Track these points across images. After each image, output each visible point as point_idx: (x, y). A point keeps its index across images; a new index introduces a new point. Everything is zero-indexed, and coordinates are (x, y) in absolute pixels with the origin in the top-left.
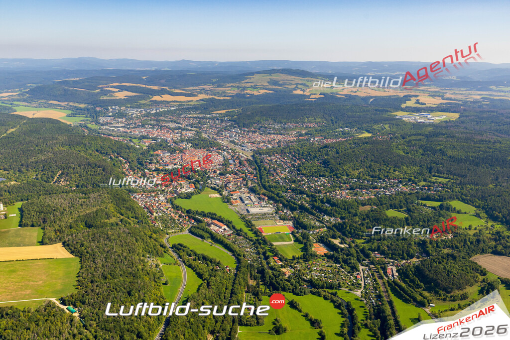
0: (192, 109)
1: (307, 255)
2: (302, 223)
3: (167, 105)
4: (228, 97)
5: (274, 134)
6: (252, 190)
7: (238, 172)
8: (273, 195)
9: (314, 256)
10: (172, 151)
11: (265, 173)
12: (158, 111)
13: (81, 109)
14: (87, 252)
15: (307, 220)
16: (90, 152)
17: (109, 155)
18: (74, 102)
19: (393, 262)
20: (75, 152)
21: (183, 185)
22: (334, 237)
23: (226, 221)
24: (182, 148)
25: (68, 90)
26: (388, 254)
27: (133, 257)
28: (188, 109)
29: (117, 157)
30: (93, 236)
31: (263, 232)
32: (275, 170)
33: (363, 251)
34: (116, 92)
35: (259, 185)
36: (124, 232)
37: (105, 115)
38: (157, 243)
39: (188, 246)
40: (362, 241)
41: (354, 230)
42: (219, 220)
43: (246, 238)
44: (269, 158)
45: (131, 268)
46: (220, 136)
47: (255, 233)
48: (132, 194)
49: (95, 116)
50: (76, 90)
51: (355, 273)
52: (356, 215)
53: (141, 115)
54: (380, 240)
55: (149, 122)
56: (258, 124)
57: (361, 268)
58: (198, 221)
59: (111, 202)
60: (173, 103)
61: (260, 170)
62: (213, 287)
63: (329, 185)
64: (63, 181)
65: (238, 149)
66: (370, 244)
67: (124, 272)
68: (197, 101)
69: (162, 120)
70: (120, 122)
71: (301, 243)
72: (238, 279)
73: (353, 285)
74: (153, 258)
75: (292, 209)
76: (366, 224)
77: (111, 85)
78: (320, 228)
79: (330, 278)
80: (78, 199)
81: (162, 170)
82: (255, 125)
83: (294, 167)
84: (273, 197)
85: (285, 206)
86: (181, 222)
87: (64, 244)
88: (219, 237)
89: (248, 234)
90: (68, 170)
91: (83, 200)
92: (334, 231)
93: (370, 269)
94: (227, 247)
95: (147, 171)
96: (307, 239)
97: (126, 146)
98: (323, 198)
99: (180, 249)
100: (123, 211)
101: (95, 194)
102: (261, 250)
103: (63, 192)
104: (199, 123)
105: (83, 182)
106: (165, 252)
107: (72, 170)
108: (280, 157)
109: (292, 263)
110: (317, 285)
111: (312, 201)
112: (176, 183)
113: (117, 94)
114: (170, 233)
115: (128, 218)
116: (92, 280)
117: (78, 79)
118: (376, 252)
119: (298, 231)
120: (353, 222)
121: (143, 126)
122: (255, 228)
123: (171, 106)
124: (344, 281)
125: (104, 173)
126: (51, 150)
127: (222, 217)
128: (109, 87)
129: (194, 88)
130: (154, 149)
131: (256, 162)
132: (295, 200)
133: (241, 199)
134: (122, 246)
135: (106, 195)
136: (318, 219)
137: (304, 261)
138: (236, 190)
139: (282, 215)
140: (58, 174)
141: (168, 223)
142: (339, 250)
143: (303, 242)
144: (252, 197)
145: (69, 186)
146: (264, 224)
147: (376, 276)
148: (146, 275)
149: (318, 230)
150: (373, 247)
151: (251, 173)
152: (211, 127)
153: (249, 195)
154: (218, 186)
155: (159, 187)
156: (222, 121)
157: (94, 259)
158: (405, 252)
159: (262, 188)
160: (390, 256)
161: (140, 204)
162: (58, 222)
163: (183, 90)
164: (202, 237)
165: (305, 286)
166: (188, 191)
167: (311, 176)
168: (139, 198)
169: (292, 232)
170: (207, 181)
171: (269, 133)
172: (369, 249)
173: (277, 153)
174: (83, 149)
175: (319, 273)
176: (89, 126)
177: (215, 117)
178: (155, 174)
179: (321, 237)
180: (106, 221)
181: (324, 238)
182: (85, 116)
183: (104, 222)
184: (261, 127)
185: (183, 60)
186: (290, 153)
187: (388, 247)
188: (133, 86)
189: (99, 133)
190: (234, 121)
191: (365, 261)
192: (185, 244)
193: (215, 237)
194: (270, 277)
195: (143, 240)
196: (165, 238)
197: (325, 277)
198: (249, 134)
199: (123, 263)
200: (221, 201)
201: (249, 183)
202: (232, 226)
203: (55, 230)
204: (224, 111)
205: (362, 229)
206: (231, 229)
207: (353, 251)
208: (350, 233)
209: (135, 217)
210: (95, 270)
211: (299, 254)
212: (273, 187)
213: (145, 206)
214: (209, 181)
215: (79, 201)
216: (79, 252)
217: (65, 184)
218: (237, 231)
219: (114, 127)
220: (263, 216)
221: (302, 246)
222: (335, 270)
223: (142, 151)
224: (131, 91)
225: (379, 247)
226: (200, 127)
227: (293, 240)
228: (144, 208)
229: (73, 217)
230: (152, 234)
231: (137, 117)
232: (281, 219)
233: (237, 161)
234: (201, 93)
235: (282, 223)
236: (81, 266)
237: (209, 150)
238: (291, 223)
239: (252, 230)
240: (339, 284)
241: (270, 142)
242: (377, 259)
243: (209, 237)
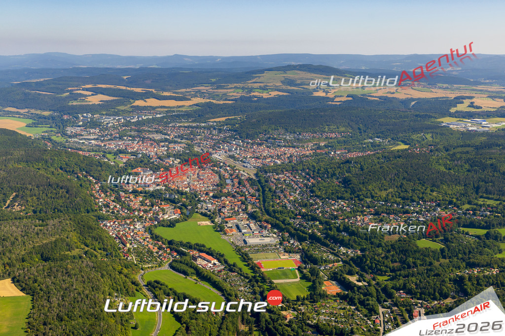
0: (183, 116)
1: (315, 295)
2: (311, 256)
3: (152, 112)
4: (229, 100)
5: (285, 146)
6: (252, 216)
7: (236, 194)
8: (278, 222)
9: (324, 296)
10: (155, 169)
11: (270, 195)
12: (140, 119)
13: (45, 118)
14: (41, 290)
15: (319, 252)
16: (52, 169)
17: (76, 173)
18: (36, 109)
19: (421, 304)
20: (32, 169)
21: (166, 210)
22: (350, 273)
23: (217, 254)
24: (168, 165)
25: (30, 94)
26: (415, 294)
27: (97, 295)
28: (178, 116)
29: (86, 176)
30: (49, 271)
31: (262, 268)
32: (282, 191)
33: (385, 290)
34: (89, 96)
35: (261, 210)
36: (87, 265)
37: (75, 125)
38: (127, 280)
39: (166, 283)
40: (386, 278)
41: (376, 265)
42: (208, 253)
43: (241, 275)
44: (277, 177)
45: (93, 308)
46: (216, 150)
47: (252, 268)
48: (102, 222)
49: (61, 125)
50: (39, 94)
51: (373, 317)
52: (379, 246)
53: (119, 124)
54: (408, 277)
55: (129, 133)
56: (265, 135)
57: (381, 310)
58: (182, 254)
59: (74, 230)
60: (159, 109)
61: (264, 191)
62: (194, 332)
63: (349, 210)
64: (17, 206)
65: (238, 165)
66: (395, 282)
67: (85, 314)
68: (190, 106)
69: (145, 131)
70: (93, 133)
71: (308, 280)
72: (225, 323)
73: (369, 331)
74: (122, 297)
75: (301, 239)
76: (391, 258)
77: (83, 87)
78: (334, 263)
79: (341, 322)
80: (33, 227)
81: (141, 192)
82: (261, 136)
83: (307, 188)
84: (278, 224)
85: (292, 235)
86: (160, 255)
87: (13, 279)
88: (206, 273)
89: (243, 270)
90: (24, 192)
91: (40, 228)
92: (351, 266)
93: (392, 312)
94: (215, 285)
95: (122, 194)
96: (317, 276)
97: (97, 163)
98: (340, 226)
99: (157, 287)
100: (88, 242)
101: (55, 220)
102: (257, 289)
103: (16, 219)
104: (191, 133)
105: (41, 207)
106: (137, 290)
107: (28, 192)
108: (290, 175)
109: (296, 305)
110: (324, 331)
111: (326, 229)
112: (157, 208)
113: (90, 99)
114: (146, 268)
115: (95, 250)
116: (45, 322)
117: (42, 80)
118: (401, 291)
119: (306, 266)
120: (375, 254)
121: (121, 138)
122: (253, 263)
123: (157, 113)
124: (359, 327)
125: (67, 196)
126: (4, 167)
127: (212, 249)
128: (80, 90)
129: (188, 90)
130: (132, 166)
131: (259, 181)
132: (305, 228)
133: (238, 227)
134: (84, 282)
135: (68, 222)
136: (332, 251)
137: (310, 302)
138: (232, 217)
139: (287, 246)
140: (11, 197)
141: (144, 256)
142: (356, 288)
143: (311, 278)
144: (252, 225)
145: (24, 212)
146: (264, 257)
147: (399, 320)
148: (111, 317)
149: (331, 265)
150: (398, 285)
151: (252, 196)
152: (206, 139)
153: (248, 223)
154: (210, 211)
155: (136, 213)
156: (220, 131)
157: (49, 297)
158: (437, 291)
159: (265, 213)
160: (419, 296)
161: (111, 234)
162: (7, 254)
163: (174, 93)
164: (185, 273)
165: (310, 332)
166: (171, 217)
167: (327, 198)
168: (111, 226)
169: (299, 267)
170: (196, 205)
171: (279, 146)
172: (393, 288)
173: (287, 171)
174: (44, 166)
175: (328, 317)
176: (54, 138)
177: (211, 126)
178: (132, 197)
179: (335, 273)
180: (67, 253)
181: (337, 274)
182: (49, 126)
183: (64, 255)
184: (269, 138)
185: (176, 55)
186: (303, 170)
187: (416, 284)
188: (110, 89)
189: (65, 147)
190: (235, 131)
191: (387, 302)
192: (162, 281)
193: (201, 273)
194: (266, 321)
195: (110, 275)
196: (139, 275)
197: (335, 322)
198: (253, 147)
199: (83, 302)
200: (212, 231)
201: (249, 207)
202: (224, 260)
203: (4, 264)
204: (223, 119)
205: (386, 263)
206: (222, 264)
207: (372, 290)
208: (371, 268)
209: (103, 248)
210: (48, 311)
211: (305, 293)
212: (278, 212)
213: (116, 235)
214: (199, 206)
215: (34, 229)
216: (30, 289)
217: (19, 209)
218: (230, 265)
219: (85, 139)
220: (264, 248)
221: (310, 284)
222: (348, 313)
223: (117, 168)
224: (107, 95)
225: (405, 285)
226: (192, 139)
227: (299, 277)
228: (115, 238)
229: (27, 248)
230: (122, 269)
231: (114, 127)
232: (286, 251)
233: (236, 181)
234: (195, 96)
235: (287, 256)
236: (33, 306)
237: (202, 167)
238: (298, 257)
239: (248, 265)
240: (352, 329)
241: (279, 157)
242: (402, 300)
243: (193, 273)
